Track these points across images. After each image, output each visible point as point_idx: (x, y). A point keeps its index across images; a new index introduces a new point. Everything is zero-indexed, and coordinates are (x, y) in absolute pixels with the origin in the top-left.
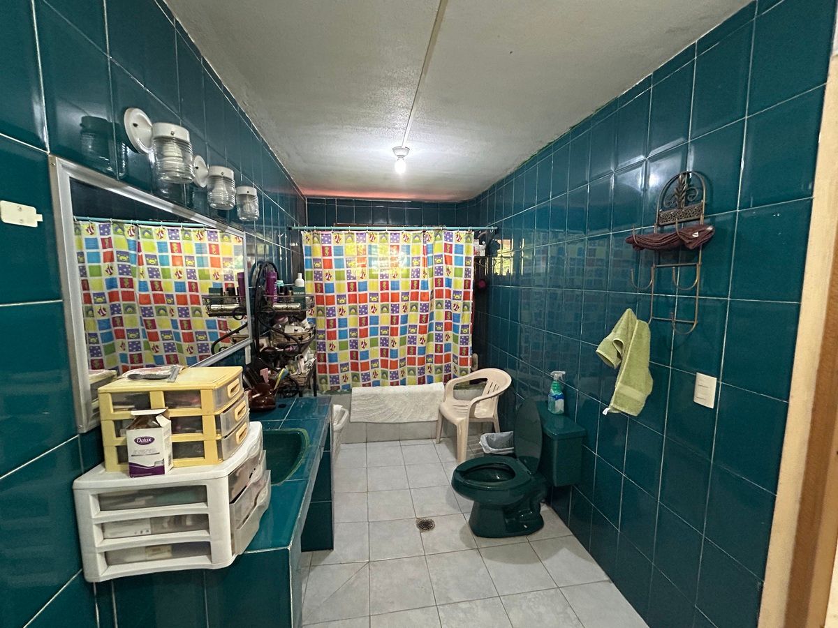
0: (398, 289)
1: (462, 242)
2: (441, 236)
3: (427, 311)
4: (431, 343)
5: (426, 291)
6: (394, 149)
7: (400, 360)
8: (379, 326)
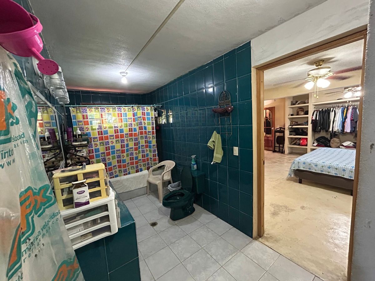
0: (123, 132)
1: (149, 111)
2: (140, 109)
3: (137, 141)
4: (140, 154)
5: (136, 132)
6: (121, 73)
7: (127, 163)
8: (115, 150)
